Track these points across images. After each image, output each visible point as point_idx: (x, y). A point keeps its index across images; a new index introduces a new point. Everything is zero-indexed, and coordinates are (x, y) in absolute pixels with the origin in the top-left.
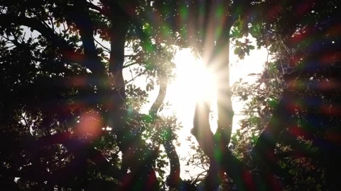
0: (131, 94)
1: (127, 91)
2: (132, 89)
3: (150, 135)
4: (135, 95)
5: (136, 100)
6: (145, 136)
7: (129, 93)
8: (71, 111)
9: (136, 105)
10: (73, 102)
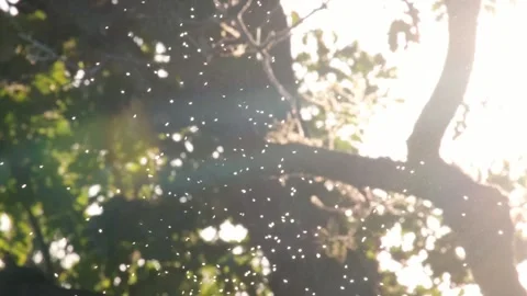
0: (323, 69)
1: (303, 57)
2: (322, 50)
3: (417, 249)
4: (341, 76)
5: (343, 97)
6: (399, 255)
7: (311, 68)
8: (57, 164)
9: (346, 117)
10: (64, 126)
